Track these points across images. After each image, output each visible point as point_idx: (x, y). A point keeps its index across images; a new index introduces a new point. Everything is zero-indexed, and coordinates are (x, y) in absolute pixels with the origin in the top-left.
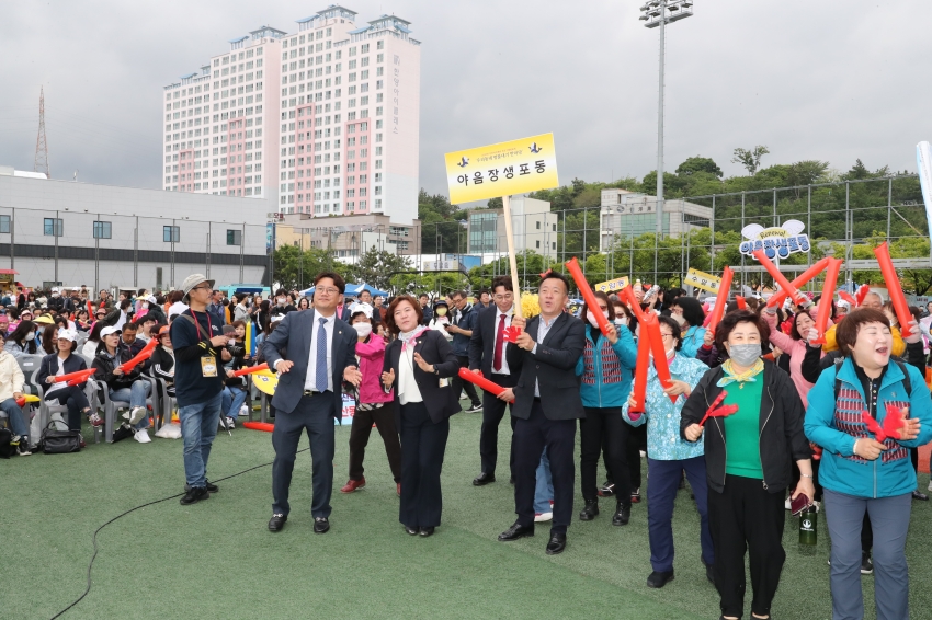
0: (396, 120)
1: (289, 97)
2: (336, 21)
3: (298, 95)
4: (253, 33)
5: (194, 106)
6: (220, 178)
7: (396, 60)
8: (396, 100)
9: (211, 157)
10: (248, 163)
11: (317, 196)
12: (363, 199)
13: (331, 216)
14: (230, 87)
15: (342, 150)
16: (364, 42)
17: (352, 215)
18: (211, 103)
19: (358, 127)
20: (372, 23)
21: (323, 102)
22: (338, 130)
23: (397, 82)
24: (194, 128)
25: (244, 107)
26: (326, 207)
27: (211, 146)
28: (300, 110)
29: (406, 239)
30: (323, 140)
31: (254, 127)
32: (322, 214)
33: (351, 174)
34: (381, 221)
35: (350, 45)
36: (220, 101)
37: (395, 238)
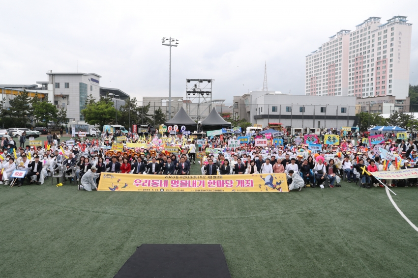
0: (399, 58)
1: (352, 54)
2: (372, 23)
3: (356, 53)
4: (338, 33)
5: (316, 62)
6: (325, 86)
7: (400, 34)
8: (399, 50)
9: (322, 79)
10: (336, 80)
11: (363, 90)
12: (383, 90)
13: (369, 97)
14: (329, 54)
15: (374, 72)
16: (385, 29)
17: (379, 96)
18: (322, 60)
19: (382, 63)
20: (388, 21)
21: (366, 55)
22: (372, 65)
23: (400, 43)
24: (316, 69)
25: (335, 60)
26: (367, 94)
27: (322, 75)
28: (356, 59)
29: (403, 105)
30: (366, 69)
31: (338, 67)
32: (365, 97)
33: (378, 81)
34: (392, 98)
35: (379, 31)
36: (326, 59)
37: (398, 105)
